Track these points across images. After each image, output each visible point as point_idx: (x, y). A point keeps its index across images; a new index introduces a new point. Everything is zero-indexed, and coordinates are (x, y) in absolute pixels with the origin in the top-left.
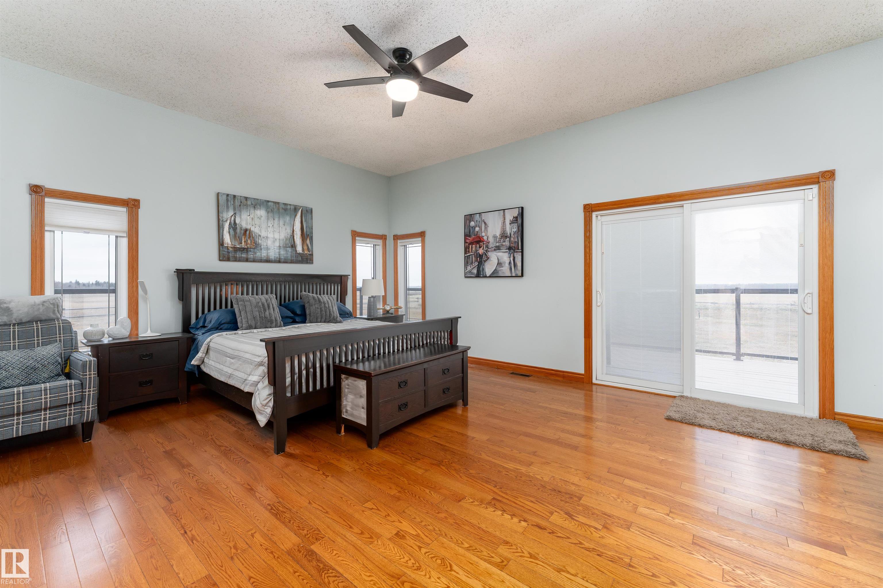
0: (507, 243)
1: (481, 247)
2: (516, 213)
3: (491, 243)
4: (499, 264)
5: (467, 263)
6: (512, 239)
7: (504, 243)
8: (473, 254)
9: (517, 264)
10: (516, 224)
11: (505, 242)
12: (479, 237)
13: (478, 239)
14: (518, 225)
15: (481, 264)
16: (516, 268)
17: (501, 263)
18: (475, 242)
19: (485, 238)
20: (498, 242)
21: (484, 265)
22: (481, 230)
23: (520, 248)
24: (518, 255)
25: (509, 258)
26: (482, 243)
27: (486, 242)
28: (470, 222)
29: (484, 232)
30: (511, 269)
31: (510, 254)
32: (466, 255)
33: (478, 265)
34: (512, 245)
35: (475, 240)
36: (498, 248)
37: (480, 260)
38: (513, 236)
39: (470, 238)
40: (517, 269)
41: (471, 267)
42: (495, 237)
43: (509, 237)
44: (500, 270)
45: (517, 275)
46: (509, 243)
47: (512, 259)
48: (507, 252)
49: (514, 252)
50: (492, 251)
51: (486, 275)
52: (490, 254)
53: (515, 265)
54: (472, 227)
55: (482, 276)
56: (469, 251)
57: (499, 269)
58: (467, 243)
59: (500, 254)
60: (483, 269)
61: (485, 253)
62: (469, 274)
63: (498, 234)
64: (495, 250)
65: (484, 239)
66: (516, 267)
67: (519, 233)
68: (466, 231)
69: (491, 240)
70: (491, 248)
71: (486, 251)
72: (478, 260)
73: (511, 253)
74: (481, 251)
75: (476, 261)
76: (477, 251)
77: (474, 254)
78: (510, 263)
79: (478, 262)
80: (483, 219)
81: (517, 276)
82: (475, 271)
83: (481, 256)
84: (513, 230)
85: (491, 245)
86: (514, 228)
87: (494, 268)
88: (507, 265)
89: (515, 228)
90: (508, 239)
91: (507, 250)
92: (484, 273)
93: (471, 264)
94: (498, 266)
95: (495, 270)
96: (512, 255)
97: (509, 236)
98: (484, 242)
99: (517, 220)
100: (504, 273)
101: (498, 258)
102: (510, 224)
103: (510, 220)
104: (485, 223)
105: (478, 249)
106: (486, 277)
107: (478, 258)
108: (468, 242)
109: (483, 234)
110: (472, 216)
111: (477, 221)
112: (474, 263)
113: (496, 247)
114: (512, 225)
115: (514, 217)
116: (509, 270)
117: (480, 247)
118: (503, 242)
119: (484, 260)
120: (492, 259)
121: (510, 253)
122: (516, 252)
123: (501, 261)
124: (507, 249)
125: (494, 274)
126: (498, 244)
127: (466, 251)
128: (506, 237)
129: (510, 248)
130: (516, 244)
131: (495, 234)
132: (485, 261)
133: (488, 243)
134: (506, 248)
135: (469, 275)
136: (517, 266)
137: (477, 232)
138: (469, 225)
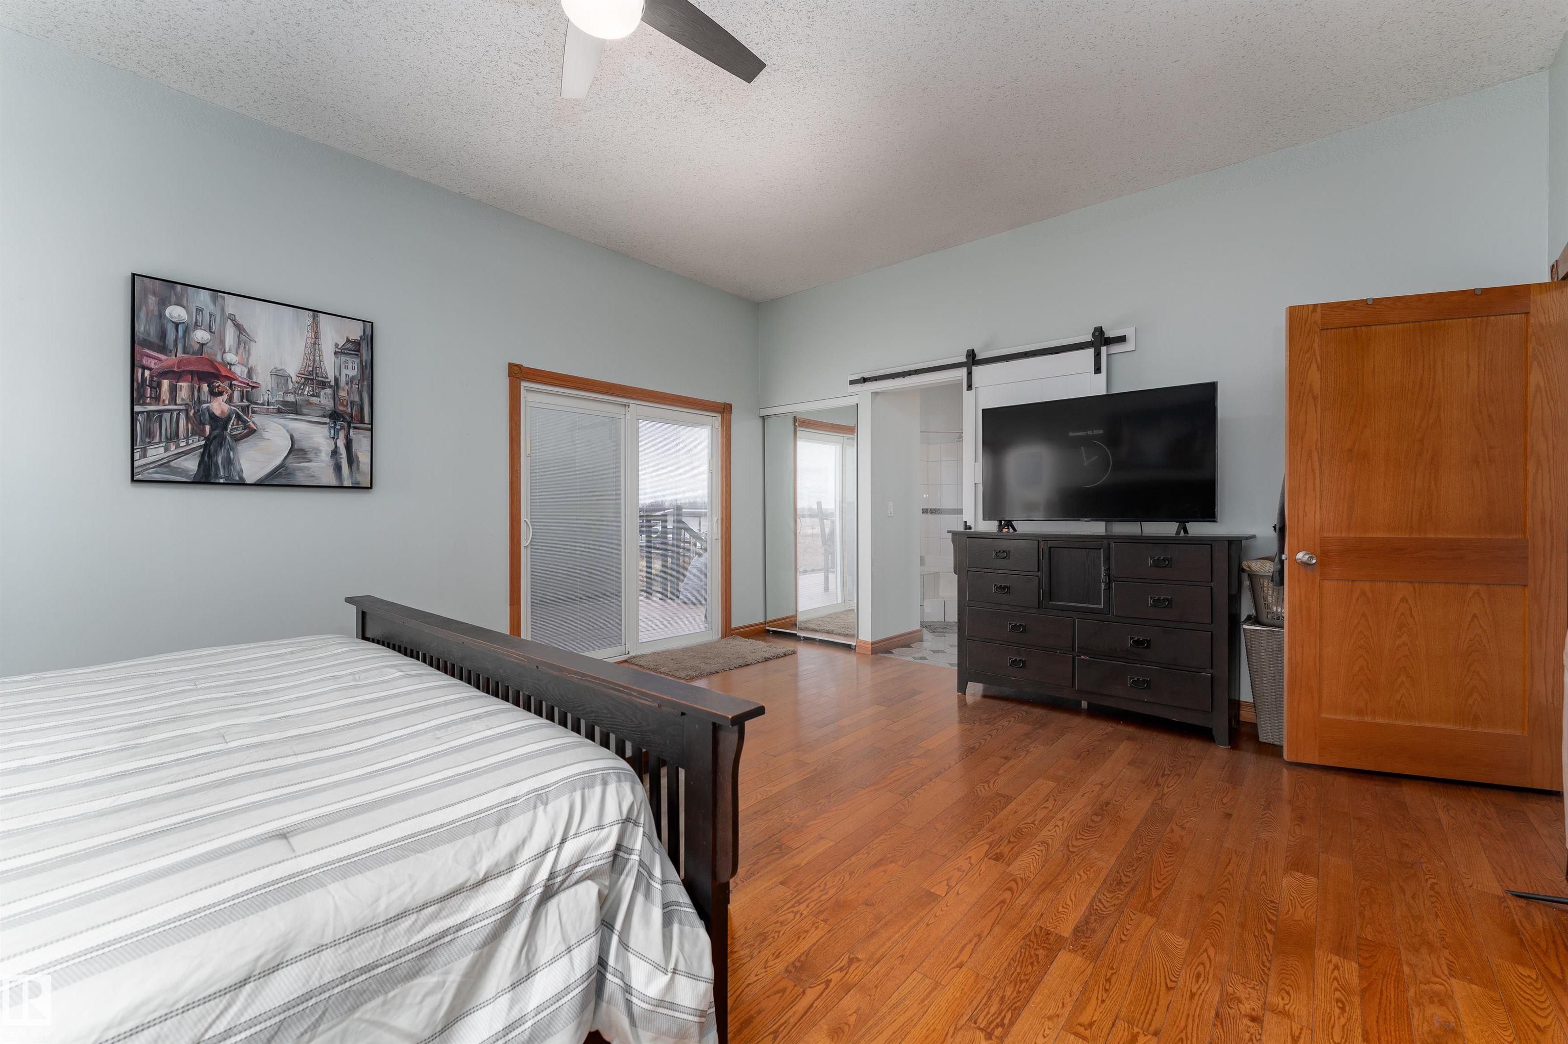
0: (325, 399)
1: (220, 394)
2: (355, 330)
3: (263, 389)
4: (296, 451)
5: (149, 434)
6: (343, 393)
7: (315, 400)
8: (180, 410)
9: (357, 457)
10: (357, 361)
11: (318, 396)
12: (212, 363)
13: (208, 369)
14: (361, 361)
15: (221, 445)
16: (354, 468)
17: (302, 450)
18: (192, 373)
19: (239, 371)
20: (294, 393)
21: (232, 449)
22: (222, 342)
23: (367, 420)
24: (360, 436)
25: (332, 442)
26: (227, 382)
27: (241, 382)
28: (164, 303)
29: (234, 350)
30: (338, 468)
31: (337, 433)
32: (137, 408)
33: (205, 447)
34: (341, 408)
35: (192, 368)
36: (291, 409)
37: (216, 433)
38: (347, 388)
39: (162, 357)
40: (358, 469)
41: (166, 450)
42: (280, 376)
43: (330, 387)
44: (301, 469)
45: (359, 484)
46: (332, 401)
47: (341, 443)
48: (325, 423)
49: (349, 427)
50: (268, 413)
51: (241, 478)
52: (257, 420)
53: (351, 460)
54: (177, 325)
55: (222, 481)
56: (157, 399)
57: (292, 464)
58: (144, 368)
59: (300, 427)
60: (229, 462)
61: (238, 417)
62: (157, 472)
63: (293, 367)
64: (279, 411)
65: (234, 373)
66: (355, 465)
67: (365, 383)
68: (140, 328)
69: (264, 379)
70: (263, 404)
71: (245, 409)
72: (204, 430)
73: (338, 427)
74: (219, 406)
75: (198, 431)
76: (200, 402)
77: (187, 411)
78: (335, 453)
79: (207, 439)
80: (229, 310)
81: (356, 487)
82: (191, 464)
83: (220, 423)
84: (344, 372)
85: (262, 396)
86: (350, 366)
87: (278, 461)
88: (325, 456)
89: (353, 368)
90: (329, 391)
91: (327, 420)
92: (235, 474)
93: (169, 440)
94: (291, 456)
95: (282, 466)
96: (342, 435)
97: (333, 383)
98: (234, 382)
99: (359, 351)
100: (313, 476)
101: (292, 437)
102: (336, 353)
103: (337, 345)
104: (238, 327)
105: (203, 398)
106: (242, 484)
107: (202, 424)
108: (152, 366)
109: (230, 357)
110: (174, 289)
111: (199, 310)
112: (187, 438)
113: (285, 403)
114: (343, 358)
115: (348, 340)
116: (331, 470)
117: (214, 393)
118: (313, 395)
119: (232, 436)
120: (266, 435)
121: (334, 428)
122: (355, 428)
123: (305, 445)
124: (324, 416)
125: (277, 476)
126: (291, 398)
127: (142, 396)
128: (323, 384)
129: (335, 416)
130: (356, 409)
131: (283, 367)
132: (237, 439)
133: (253, 387)
134: (321, 413)
135: (157, 477)
136: (358, 462)
137: (202, 345)
138: (161, 315)
